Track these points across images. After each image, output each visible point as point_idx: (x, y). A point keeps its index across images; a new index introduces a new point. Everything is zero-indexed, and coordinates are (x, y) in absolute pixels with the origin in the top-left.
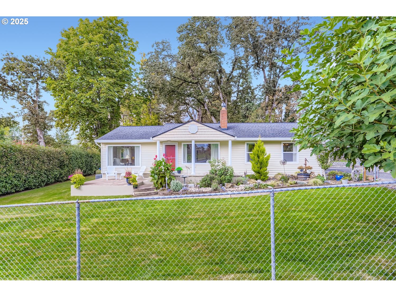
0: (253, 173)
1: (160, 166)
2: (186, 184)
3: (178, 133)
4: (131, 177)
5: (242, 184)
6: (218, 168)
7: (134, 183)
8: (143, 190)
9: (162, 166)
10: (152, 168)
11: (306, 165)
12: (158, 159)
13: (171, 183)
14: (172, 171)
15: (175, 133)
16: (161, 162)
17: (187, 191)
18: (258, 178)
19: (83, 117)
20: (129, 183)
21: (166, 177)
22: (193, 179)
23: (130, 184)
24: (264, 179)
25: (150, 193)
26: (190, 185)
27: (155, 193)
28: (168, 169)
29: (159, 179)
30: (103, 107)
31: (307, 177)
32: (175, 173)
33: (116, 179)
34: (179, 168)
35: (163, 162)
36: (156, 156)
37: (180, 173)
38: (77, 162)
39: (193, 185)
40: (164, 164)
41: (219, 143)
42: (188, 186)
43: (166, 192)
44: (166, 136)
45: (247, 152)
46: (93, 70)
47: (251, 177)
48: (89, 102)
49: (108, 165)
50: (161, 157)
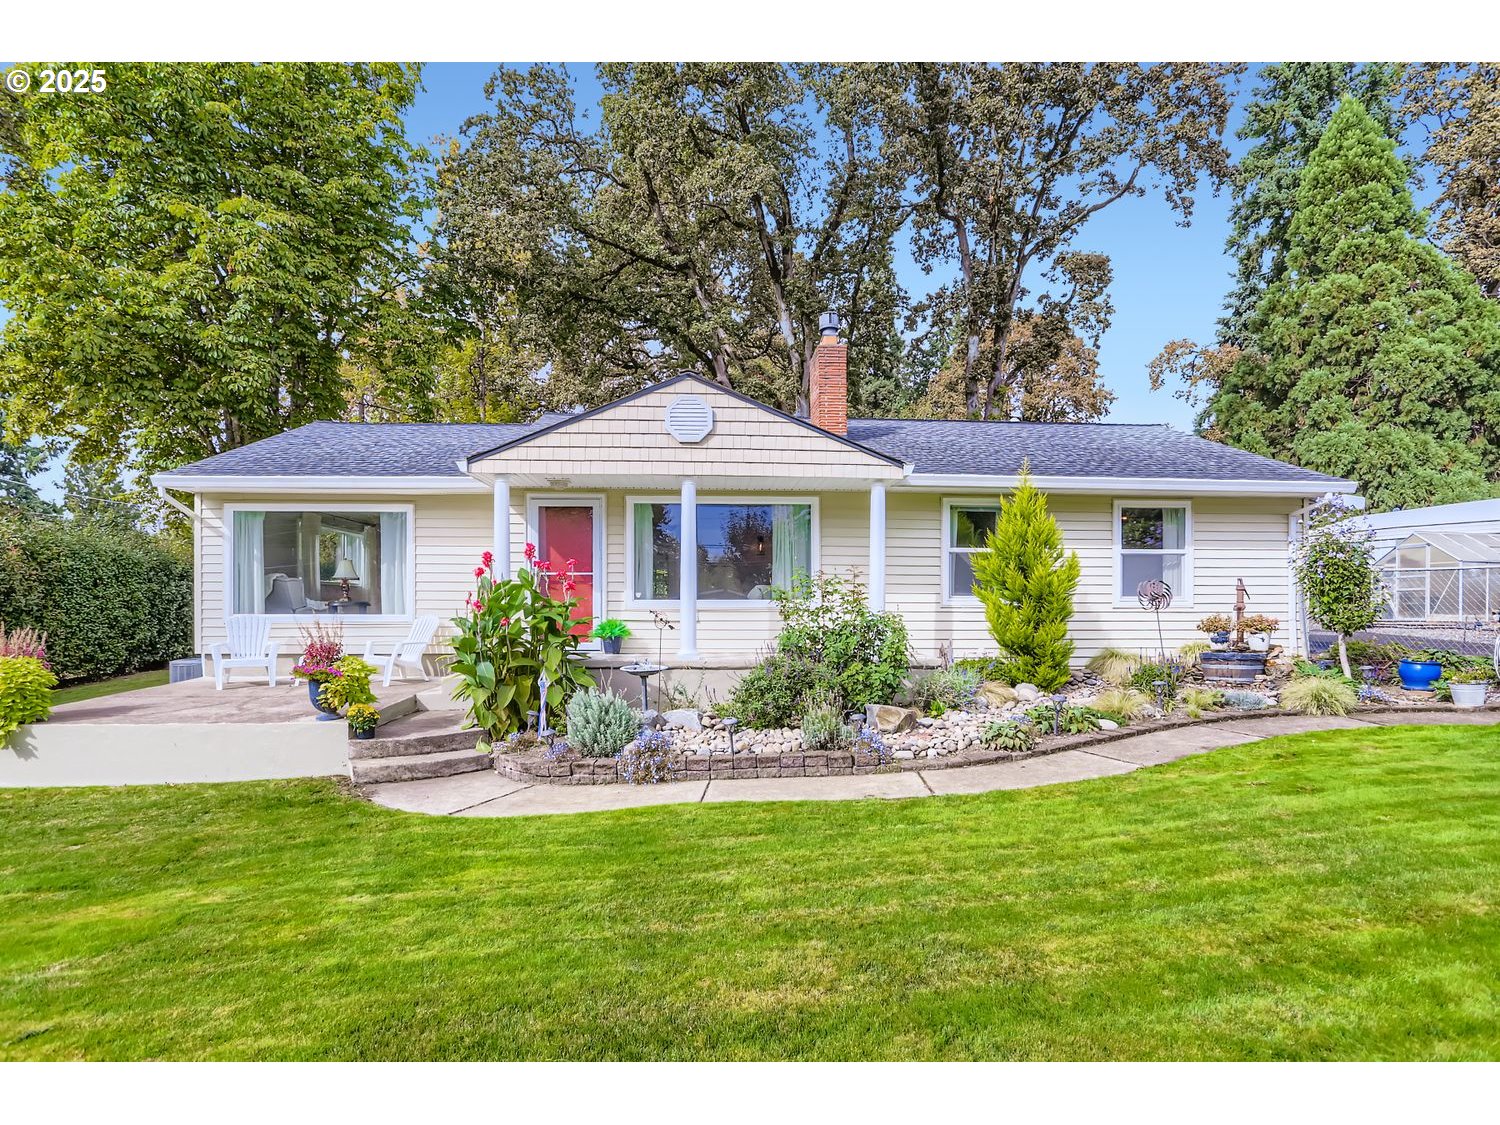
0: (996, 651)
1: (506, 612)
2: (652, 713)
3: (607, 440)
4: (338, 674)
5: (955, 707)
6: (826, 621)
7: (351, 710)
8: (408, 745)
9: (521, 614)
10: (461, 622)
11: (1239, 610)
12: (497, 573)
13: (571, 707)
14: (575, 638)
15: (595, 440)
16: (514, 591)
17: (666, 753)
18: (1020, 675)
19: (142, 387)
20: (323, 710)
21: (543, 674)
22: (690, 681)
23: (332, 713)
24: (1054, 679)
25: (448, 764)
26: (673, 717)
27: (477, 760)
28: (553, 629)
29: (500, 682)
30: (243, 344)
31: (1255, 672)
32: (593, 648)
33: (272, 684)
34: (611, 624)
35: (527, 593)
36: (488, 558)
37: (617, 651)
38: (96, 597)
39: (693, 714)
40: (529, 601)
41: (814, 501)
42: (666, 722)
43: (540, 756)
44: (546, 453)
45: (952, 546)
46: (193, 160)
47: (990, 670)
48: (173, 310)
49: (238, 609)
50: (514, 563)
